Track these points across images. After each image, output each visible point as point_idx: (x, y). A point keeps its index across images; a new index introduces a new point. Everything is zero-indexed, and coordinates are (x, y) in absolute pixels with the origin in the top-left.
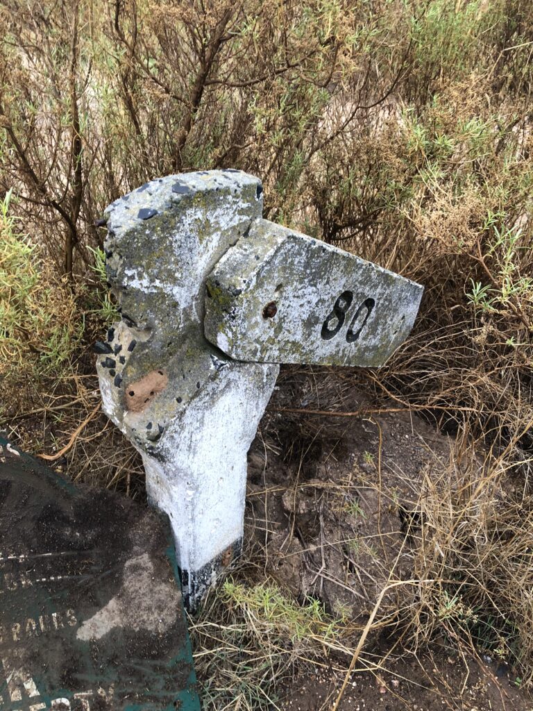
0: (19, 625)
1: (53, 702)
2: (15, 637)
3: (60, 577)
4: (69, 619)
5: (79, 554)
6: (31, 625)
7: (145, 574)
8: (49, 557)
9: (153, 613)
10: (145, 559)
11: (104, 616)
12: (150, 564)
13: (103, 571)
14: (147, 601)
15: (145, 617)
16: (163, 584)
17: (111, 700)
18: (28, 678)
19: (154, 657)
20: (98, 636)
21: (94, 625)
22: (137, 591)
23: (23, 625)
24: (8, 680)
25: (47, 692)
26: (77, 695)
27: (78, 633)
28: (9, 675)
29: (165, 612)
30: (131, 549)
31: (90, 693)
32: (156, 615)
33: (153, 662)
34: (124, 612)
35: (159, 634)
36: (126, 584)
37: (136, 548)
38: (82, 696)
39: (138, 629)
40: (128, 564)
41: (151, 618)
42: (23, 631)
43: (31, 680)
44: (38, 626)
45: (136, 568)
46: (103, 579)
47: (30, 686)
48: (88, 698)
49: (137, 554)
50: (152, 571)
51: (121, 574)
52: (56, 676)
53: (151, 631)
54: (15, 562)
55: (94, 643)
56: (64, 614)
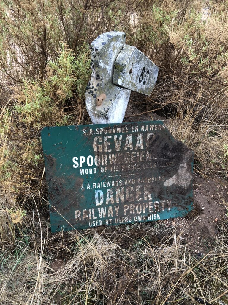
0: (150, 178)
1: (155, 202)
2: (149, 182)
3: (163, 166)
4: (163, 179)
5: (170, 160)
6: (153, 179)
7: (184, 169)
8: (162, 160)
9: (184, 181)
10: (185, 165)
11: (171, 180)
12: (186, 167)
13: (174, 166)
14: (183, 178)
15: (182, 182)
16: (188, 173)
17: (170, 205)
18: (150, 194)
19: (183, 194)
20: (169, 186)
21: (169, 182)
22: (181, 174)
23: (151, 179)
24: (145, 194)
25: (154, 199)
26: (161, 201)
27: (164, 183)
28: (145, 192)
29: (187, 182)
30: (183, 161)
31: (165, 201)
32: (185, 182)
33: (182, 196)
34: (177, 180)
35: (185, 188)
36: (179, 171)
37: (184, 161)
38: (162, 202)
39: (179, 185)
40: (181, 165)
41: (184, 183)
42: (151, 180)
43: (150, 195)
44: (155, 179)
45: (183, 167)
46: (174, 169)
47: (150, 196)
48: (164, 203)
49: (184, 163)
50: (186, 169)
51: (178, 168)
52: (157, 195)
53: (183, 187)
54: (154, 160)
55: (168, 187)
56: (162, 177)
